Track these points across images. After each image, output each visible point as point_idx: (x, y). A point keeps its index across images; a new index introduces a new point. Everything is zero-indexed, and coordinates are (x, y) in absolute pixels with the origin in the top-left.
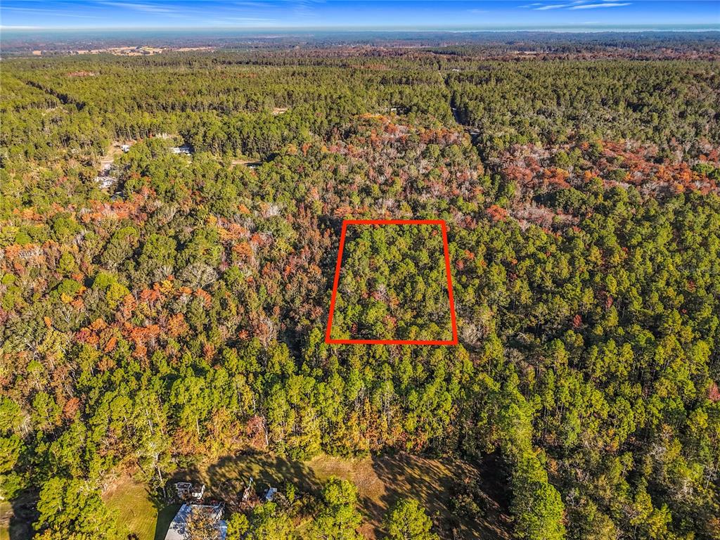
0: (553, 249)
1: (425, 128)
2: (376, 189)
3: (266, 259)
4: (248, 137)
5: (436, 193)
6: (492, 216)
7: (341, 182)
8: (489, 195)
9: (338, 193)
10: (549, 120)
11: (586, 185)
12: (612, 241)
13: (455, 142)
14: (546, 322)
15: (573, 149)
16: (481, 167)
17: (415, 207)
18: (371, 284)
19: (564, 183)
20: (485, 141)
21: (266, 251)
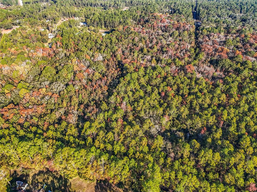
0: (205, 91)
2: (145, 50)
3: (90, 80)
4: (107, 21)
5: (170, 54)
6: (187, 70)
7: (135, 45)
9: (131, 50)
13: (187, 29)
14: (191, 128)
15: (237, 37)
16: (193, 43)
17: (158, 60)
18: (123, 98)
19: (225, 55)
20: (200, 30)
21: (91, 76)
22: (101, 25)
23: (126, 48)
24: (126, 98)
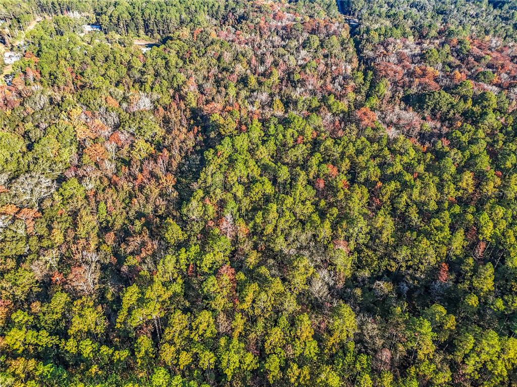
0: (421, 169)
1: (310, 16)
2: (253, 81)
3: (124, 161)
4: (149, 19)
5: (310, 87)
6: (361, 120)
7: (224, 69)
8: (360, 92)
9: (218, 82)
10: (421, 13)
11: (456, 86)
12: (484, 163)
13: (335, 33)
14: (408, 267)
16: (355, 60)
17: (288, 103)
18: (222, 204)
19: (433, 83)
20: (362, 32)
21: (125, 151)
22: (137, 29)
23: (206, 78)
24: (232, 205)
